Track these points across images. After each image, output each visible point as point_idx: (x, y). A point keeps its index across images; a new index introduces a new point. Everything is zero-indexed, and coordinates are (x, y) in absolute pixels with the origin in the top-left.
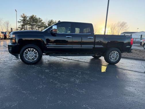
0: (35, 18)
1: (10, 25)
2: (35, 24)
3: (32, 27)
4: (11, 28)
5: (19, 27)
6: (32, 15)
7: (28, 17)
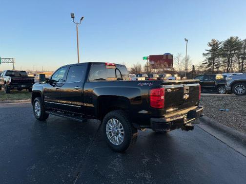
0: (235, 41)
1: (191, 61)
2: (234, 53)
3: (229, 59)
4: (193, 66)
5: (205, 62)
6: (229, 38)
7: (220, 43)
